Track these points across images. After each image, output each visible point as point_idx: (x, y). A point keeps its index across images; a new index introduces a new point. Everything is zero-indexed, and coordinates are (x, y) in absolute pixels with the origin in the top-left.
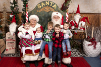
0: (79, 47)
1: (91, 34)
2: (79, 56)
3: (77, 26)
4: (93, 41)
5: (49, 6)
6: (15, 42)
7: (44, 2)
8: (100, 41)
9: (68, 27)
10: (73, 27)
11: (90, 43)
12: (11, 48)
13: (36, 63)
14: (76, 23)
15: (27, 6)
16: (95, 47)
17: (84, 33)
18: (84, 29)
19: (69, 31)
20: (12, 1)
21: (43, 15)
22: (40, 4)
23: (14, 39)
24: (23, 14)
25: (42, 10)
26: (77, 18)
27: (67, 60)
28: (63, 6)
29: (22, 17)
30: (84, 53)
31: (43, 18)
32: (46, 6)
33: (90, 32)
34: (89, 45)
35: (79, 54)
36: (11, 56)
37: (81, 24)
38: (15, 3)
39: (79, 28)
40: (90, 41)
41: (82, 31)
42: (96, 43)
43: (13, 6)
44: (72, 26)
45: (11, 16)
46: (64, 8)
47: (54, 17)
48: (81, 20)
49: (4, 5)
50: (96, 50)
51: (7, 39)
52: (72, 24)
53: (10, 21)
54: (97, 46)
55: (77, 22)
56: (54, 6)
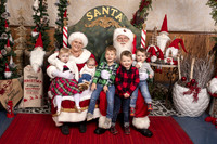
0: (164, 97)
1: (188, 72)
2: (164, 114)
3: (161, 56)
4: (193, 87)
5: (109, 16)
6: (40, 85)
7: (100, 8)
8: (205, 87)
9: (144, 59)
10: (154, 58)
11: (187, 90)
12: (34, 97)
13: (82, 127)
14: (159, 50)
15: (65, 15)
16: (196, 98)
17: (175, 71)
18: (176, 63)
19: (148, 64)
20: (36, 5)
21: (97, 33)
22: (92, 11)
23: (40, 79)
24: (57, 31)
25: (94, 23)
26: (163, 40)
27: (142, 123)
28: (135, 17)
29: (56, 36)
30: (174, 109)
31: (96, 40)
32: (102, 16)
33: (186, 69)
34: (185, 93)
35: (164, 111)
36: (34, 111)
37: (171, 53)
38: (42, 8)
39: (166, 61)
40: (186, 86)
41: (172, 66)
42: (198, 90)
43: (39, 14)
44: (152, 55)
45: (34, 34)
46: (137, 21)
47: (119, 38)
48: (169, 45)
49: (20, 13)
50: (198, 104)
51: (26, 78)
52: (152, 52)
53: (31, 44)
54: (199, 96)
55: (162, 49)
56: (119, 17)
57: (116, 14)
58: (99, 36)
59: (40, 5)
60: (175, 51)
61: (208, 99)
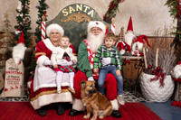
1: (153, 62)
4: (158, 73)
5: (82, 12)
6: (21, 77)
11: (153, 77)
12: (14, 87)
16: (162, 84)
21: (72, 27)
22: (67, 8)
25: (69, 19)
30: (143, 97)
31: (71, 33)
32: (76, 12)
34: (152, 80)
35: (134, 98)
36: (13, 100)
37: (137, 46)
40: (153, 73)
42: (163, 76)
44: (120, 49)
49: (6, 16)
50: (164, 89)
51: (7, 70)
54: (165, 81)
56: (91, 13)
57: (88, 11)
58: (74, 30)
59: (23, 8)
60: (140, 45)
61: (172, 85)
